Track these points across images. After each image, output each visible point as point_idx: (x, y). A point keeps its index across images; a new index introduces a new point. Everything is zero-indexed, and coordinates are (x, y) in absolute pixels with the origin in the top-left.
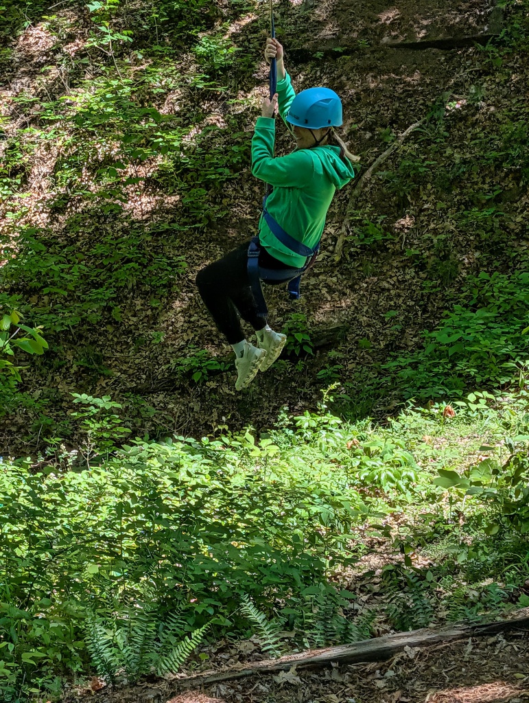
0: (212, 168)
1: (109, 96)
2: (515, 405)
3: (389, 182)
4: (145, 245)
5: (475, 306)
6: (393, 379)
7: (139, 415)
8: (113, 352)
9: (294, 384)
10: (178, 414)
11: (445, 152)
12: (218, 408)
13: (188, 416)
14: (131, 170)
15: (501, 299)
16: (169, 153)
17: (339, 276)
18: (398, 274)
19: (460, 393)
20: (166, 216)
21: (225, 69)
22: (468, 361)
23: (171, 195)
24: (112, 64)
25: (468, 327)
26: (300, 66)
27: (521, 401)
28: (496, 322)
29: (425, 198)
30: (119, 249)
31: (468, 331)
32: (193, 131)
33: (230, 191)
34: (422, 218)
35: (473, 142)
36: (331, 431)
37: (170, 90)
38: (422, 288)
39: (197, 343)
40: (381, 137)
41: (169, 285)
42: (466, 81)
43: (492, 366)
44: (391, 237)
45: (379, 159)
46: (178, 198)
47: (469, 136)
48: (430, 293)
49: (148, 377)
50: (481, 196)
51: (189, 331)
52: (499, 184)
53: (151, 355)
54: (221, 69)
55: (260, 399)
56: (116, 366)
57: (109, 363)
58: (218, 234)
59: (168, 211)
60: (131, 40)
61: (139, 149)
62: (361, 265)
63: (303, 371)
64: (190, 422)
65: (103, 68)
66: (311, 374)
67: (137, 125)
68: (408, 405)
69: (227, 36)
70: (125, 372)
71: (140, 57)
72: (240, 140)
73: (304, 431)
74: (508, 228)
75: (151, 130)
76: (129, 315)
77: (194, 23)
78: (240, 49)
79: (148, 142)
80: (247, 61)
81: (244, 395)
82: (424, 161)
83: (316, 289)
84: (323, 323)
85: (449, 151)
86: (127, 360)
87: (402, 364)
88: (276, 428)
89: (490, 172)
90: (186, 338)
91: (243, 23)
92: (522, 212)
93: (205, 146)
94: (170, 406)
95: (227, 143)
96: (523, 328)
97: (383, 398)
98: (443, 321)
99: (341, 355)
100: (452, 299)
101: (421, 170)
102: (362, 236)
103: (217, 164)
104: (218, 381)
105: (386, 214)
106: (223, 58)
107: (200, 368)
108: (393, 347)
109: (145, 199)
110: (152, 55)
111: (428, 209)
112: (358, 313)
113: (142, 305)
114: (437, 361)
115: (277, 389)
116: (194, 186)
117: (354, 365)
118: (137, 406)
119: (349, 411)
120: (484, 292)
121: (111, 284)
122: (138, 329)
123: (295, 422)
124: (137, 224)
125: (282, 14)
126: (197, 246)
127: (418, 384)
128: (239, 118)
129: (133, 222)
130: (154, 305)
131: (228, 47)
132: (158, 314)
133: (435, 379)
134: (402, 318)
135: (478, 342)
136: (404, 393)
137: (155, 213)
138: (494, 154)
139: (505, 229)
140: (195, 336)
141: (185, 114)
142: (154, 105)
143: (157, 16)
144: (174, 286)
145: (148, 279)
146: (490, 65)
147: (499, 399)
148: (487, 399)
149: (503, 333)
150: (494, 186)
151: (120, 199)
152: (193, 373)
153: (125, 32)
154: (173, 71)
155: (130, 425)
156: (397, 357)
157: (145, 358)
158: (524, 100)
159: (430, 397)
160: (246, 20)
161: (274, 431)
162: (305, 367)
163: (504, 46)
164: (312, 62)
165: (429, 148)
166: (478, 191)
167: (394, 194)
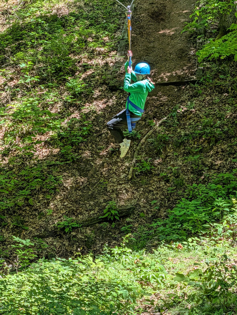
0: (74, 137)
1: (28, 105)
2: (209, 243)
3: (153, 143)
4: (44, 171)
5: (191, 198)
6: (155, 231)
7: (40, 247)
8: (29, 219)
9: (110, 233)
10: (58, 247)
11: (177, 131)
12: (76, 244)
13: (63, 248)
14: (38, 137)
15: (203, 196)
16: (55, 130)
17: (131, 185)
18: (157, 184)
19: (185, 238)
20: (54, 158)
21: (80, 94)
22: (188, 224)
23: (56, 148)
24: (30, 91)
25: (188, 208)
26: (113, 93)
27: (212, 242)
28: (200, 206)
29: (169, 150)
30: (33, 172)
31: (188, 210)
32: (66, 121)
33: (82, 147)
34: (167, 159)
35: (190, 126)
36: (127, 255)
37: (56, 102)
38: (168, 191)
39: (67, 215)
40: (149, 124)
41: (55, 189)
42: (186, 100)
43: (199, 226)
44: (154, 168)
45: (148, 133)
46: (59, 150)
47: (188, 124)
48: (171, 193)
49: (45, 230)
50: (193, 150)
51: (64, 209)
52: (201, 145)
53: (46, 220)
54: (78, 93)
55: (95, 240)
56: (30, 225)
57: (27, 224)
58: (77, 166)
59: (55, 156)
60: (39, 80)
61: (42, 128)
62: (140, 180)
63: (115, 227)
64: (64, 251)
65: (26, 93)
66: (119, 229)
67: (41, 118)
68: (162, 243)
69: (81, 79)
70: (34, 228)
71: (43, 88)
72: (87, 124)
73: (115, 255)
74: (205, 164)
75: (47, 120)
76: (37, 202)
77: (66, 73)
78: (87, 85)
79: (46, 125)
80: (90, 90)
81: (88, 238)
82: (168, 134)
83: (121, 191)
84: (124, 206)
85: (179, 130)
86: (35, 222)
87: (159, 225)
88: (102, 254)
89: (197, 140)
90: (62, 212)
91: (88, 74)
92: (211, 157)
93: (71, 127)
94: (55, 243)
95: (81, 126)
96: (212, 209)
97: (151, 240)
98: (177, 205)
99: (132, 220)
100: (180, 195)
101: (167, 138)
102: (141, 167)
103: (77, 135)
104: (76, 232)
105: (151, 157)
106: (79, 89)
107: (68, 226)
108: (155, 217)
109: (44, 150)
110: (48, 87)
111: (170, 156)
112: (139, 201)
113: (42, 198)
114: (174, 223)
115: (103, 236)
116: (66, 145)
117: (137, 225)
118: (40, 243)
119: (135, 246)
120: (195, 192)
121: (29, 188)
122: (41, 209)
123: (111, 251)
124: (41, 162)
125: (105, 70)
126: (67, 171)
127: (166, 234)
128: (86, 115)
129: (39, 161)
130: (48, 198)
131: (82, 84)
132: (49, 202)
133: (174, 232)
134: (159, 204)
135: (193, 215)
136: (160, 238)
137: (48, 156)
138: (199, 132)
139: (204, 165)
140: (66, 211)
141: (62, 113)
142: (48, 109)
143: (50, 70)
144: (57, 189)
145: (45, 186)
146: (197, 93)
147: (202, 241)
148: (197, 241)
149: (203, 211)
150: (199, 145)
151: (33, 150)
152: (65, 229)
153: (36, 77)
154: (57, 94)
155: (36, 252)
156: (157, 221)
157: (43, 222)
158: (211, 108)
159: (172, 239)
160: (89, 72)
161: (101, 255)
162: (116, 226)
163: (203, 85)
164: (119, 91)
165: (170, 129)
166: (192, 148)
167: (155, 149)
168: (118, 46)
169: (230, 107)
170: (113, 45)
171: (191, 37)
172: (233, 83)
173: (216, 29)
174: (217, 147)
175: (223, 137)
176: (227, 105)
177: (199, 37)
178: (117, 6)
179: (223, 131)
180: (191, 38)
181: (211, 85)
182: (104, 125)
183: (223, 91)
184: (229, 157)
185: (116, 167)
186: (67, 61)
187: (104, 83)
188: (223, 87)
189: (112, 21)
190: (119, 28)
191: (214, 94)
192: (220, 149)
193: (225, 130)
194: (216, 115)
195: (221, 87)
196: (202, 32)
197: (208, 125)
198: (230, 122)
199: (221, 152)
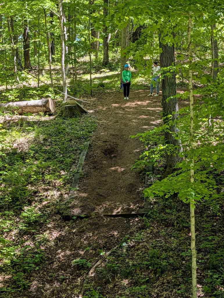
0: (27, 264)
3: (102, 272)
11: (126, 261)
16: (9, 257)
20: (6, 284)
21: (35, 222)
23: (8, 275)
26: (66, 222)
29: (117, 280)
33: (34, 274)
34: (115, 289)
35: (137, 257)
37: (11, 230)
40: (99, 253)
42: (135, 231)
44: (102, 297)
45: (98, 263)
46: (11, 276)
47: (136, 254)
50: (140, 280)
52: (148, 275)
54: (33, 222)
58: (28, 293)
59: (7, 282)
69: (37, 209)
72: (40, 252)
74: (151, 294)
75: (1, 247)
77: (23, 203)
78: (42, 214)
80: (44, 219)
82: (117, 264)
89: (144, 270)
92: (157, 288)
93: (25, 255)
95: (34, 253)
101: (116, 268)
102: (90, 296)
103: (29, 262)
105: (100, 286)
106: (34, 218)
110: (5, 215)
111: (118, 285)
116: (18, 272)
125: (60, 201)
128: (40, 243)
131: (37, 213)
138: (146, 263)
141: (17, 241)
142: (4, 236)
146: (145, 225)
150: (146, 276)
154: (13, 222)
158: (158, 241)
160: (45, 203)
163: (150, 218)
164: (71, 220)
165: (119, 258)
166: (139, 278)
167: (104, 277)
168: (73, 179)
169: (175, 239)
170: (68, 177)
171: (140, 173)
172: (179, 218)
173: (163, 167)
174: (163, 278)
175: (169, 268)
176: (173, 238)
177: (148, 173)
178: (73, 142)
179: (168, 263)
180: (140, 175)
181: (158, 219)
182: (56, 253)
183: (169, 224)
184: (174, 288)
185: (66, 294)
186: (24, 191)
187: (58, 213)
188: (169, 220)
189: (68, 156)
190: (74, 163)
191: (161, 227)
192: (166, 280)
193: (170, 262)
194: (163, 247)
195: (167, 220)
196: (151, 169)
197: (155, 257)
198: (176, 254)
199: (167, 283)
